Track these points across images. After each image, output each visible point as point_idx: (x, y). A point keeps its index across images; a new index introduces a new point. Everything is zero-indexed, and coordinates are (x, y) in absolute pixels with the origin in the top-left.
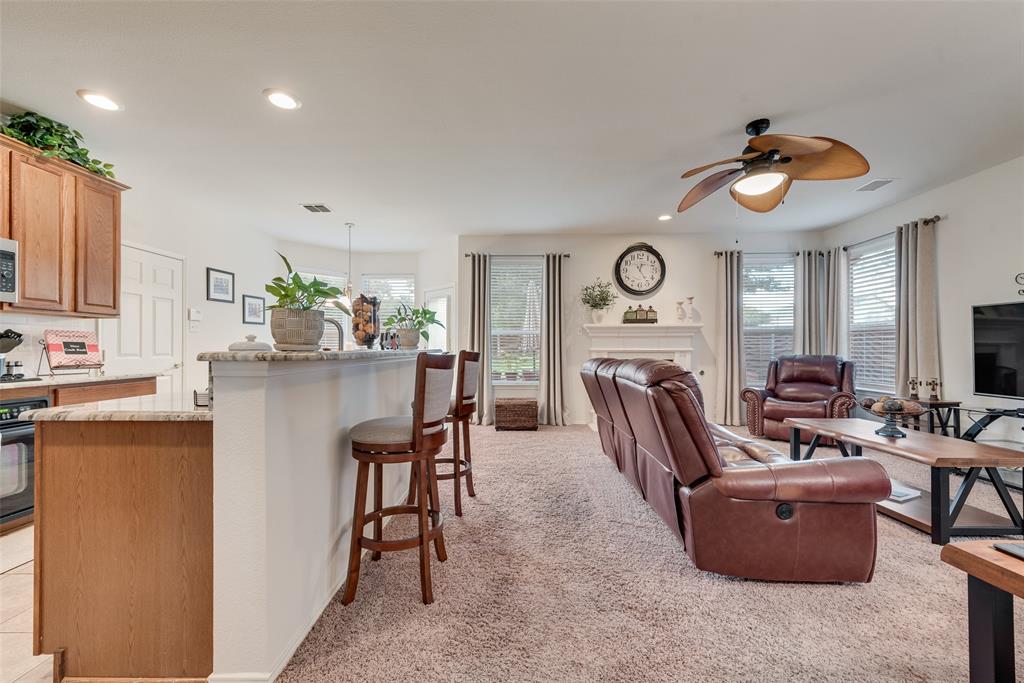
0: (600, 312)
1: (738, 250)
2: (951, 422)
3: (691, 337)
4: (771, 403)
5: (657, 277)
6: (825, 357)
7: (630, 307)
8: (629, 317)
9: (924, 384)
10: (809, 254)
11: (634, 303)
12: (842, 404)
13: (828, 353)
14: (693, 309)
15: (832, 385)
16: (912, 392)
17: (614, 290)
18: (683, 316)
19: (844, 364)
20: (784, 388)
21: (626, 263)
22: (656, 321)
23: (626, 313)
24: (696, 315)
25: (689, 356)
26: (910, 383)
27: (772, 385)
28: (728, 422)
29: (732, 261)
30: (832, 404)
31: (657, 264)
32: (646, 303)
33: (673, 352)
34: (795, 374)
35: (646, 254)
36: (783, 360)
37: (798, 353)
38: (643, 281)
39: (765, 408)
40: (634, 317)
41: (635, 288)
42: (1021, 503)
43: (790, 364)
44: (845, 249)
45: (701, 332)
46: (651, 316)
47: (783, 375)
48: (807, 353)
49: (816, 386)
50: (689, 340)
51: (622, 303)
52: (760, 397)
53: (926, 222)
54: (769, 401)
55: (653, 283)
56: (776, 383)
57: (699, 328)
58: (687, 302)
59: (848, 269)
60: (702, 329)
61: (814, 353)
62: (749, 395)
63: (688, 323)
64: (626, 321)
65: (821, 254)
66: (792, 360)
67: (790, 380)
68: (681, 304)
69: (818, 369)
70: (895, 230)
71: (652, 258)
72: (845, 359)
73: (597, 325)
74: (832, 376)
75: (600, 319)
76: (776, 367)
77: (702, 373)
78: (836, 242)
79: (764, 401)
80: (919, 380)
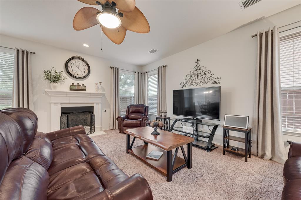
0: (55, 84)
1: (118, 67)
2: (168, 123)
3: (101, 97)
4: (126, 121)
5: (87, 72)
6: (142, 105)
7: (73, 84)
8: (72, 88)
9: (163, 112)
10: (138, 73)
11: (76, 82)
12: (145, 120)
13: (143, 104)
14: (102, 87)
15: (143, 113)
16: (161, 115)
17: (64, 74)
18: (98, 89)
19: (146, 107)
20: (131, 115)
21: (71, 64)
22: (85, 90)
23: (71, 86)
24: (103, 89)
25: (100, 105)
26: (160, 112)
27: (127, 114)
28: (114, 128)
29: (116, 71)
30: (142, 120)
31: (87, 67)
32: (81, 82)
33: (94, 103)
34: (134, 110)
35: (81, 62)
36: (131, 106)
37: (135, 103)
38: (80, 73)
39: (124, 123)
40: (75, 88)
41: (76, 75)
42: (187, 154)
43: (132, 107)
44: (147, 73)
45: (105, 96)
46: (83, 88)
47: (130, 111)
48: (138, 104)
49: (139, 114)
50: (100, 98)
51: (69, 81)
52: (123, 119)
53: (164, 67)
54: (126, 120)
55: (84, 75)
56: (129, 113)
57: (104, 94)
58: (99, 84)
59: (148, 79)
60: (105, 94)
61: (139, 104)
62: (119, 119)
63: (100, 92)
64: (71, 89)
65: (141, 73)
66: (133, 106)
67: (133, 112)
68: (97, 84)
69: (139, 108)
70: (157, 68)
71: (84, 64)
72: (146, 105)
73: (53, 90)
74: (143, 111)
75: (55, 87)
76: (129, 108)
77: (105, 111)
78: (145, 70)
79: (124, 120)
80: (162, 111)
